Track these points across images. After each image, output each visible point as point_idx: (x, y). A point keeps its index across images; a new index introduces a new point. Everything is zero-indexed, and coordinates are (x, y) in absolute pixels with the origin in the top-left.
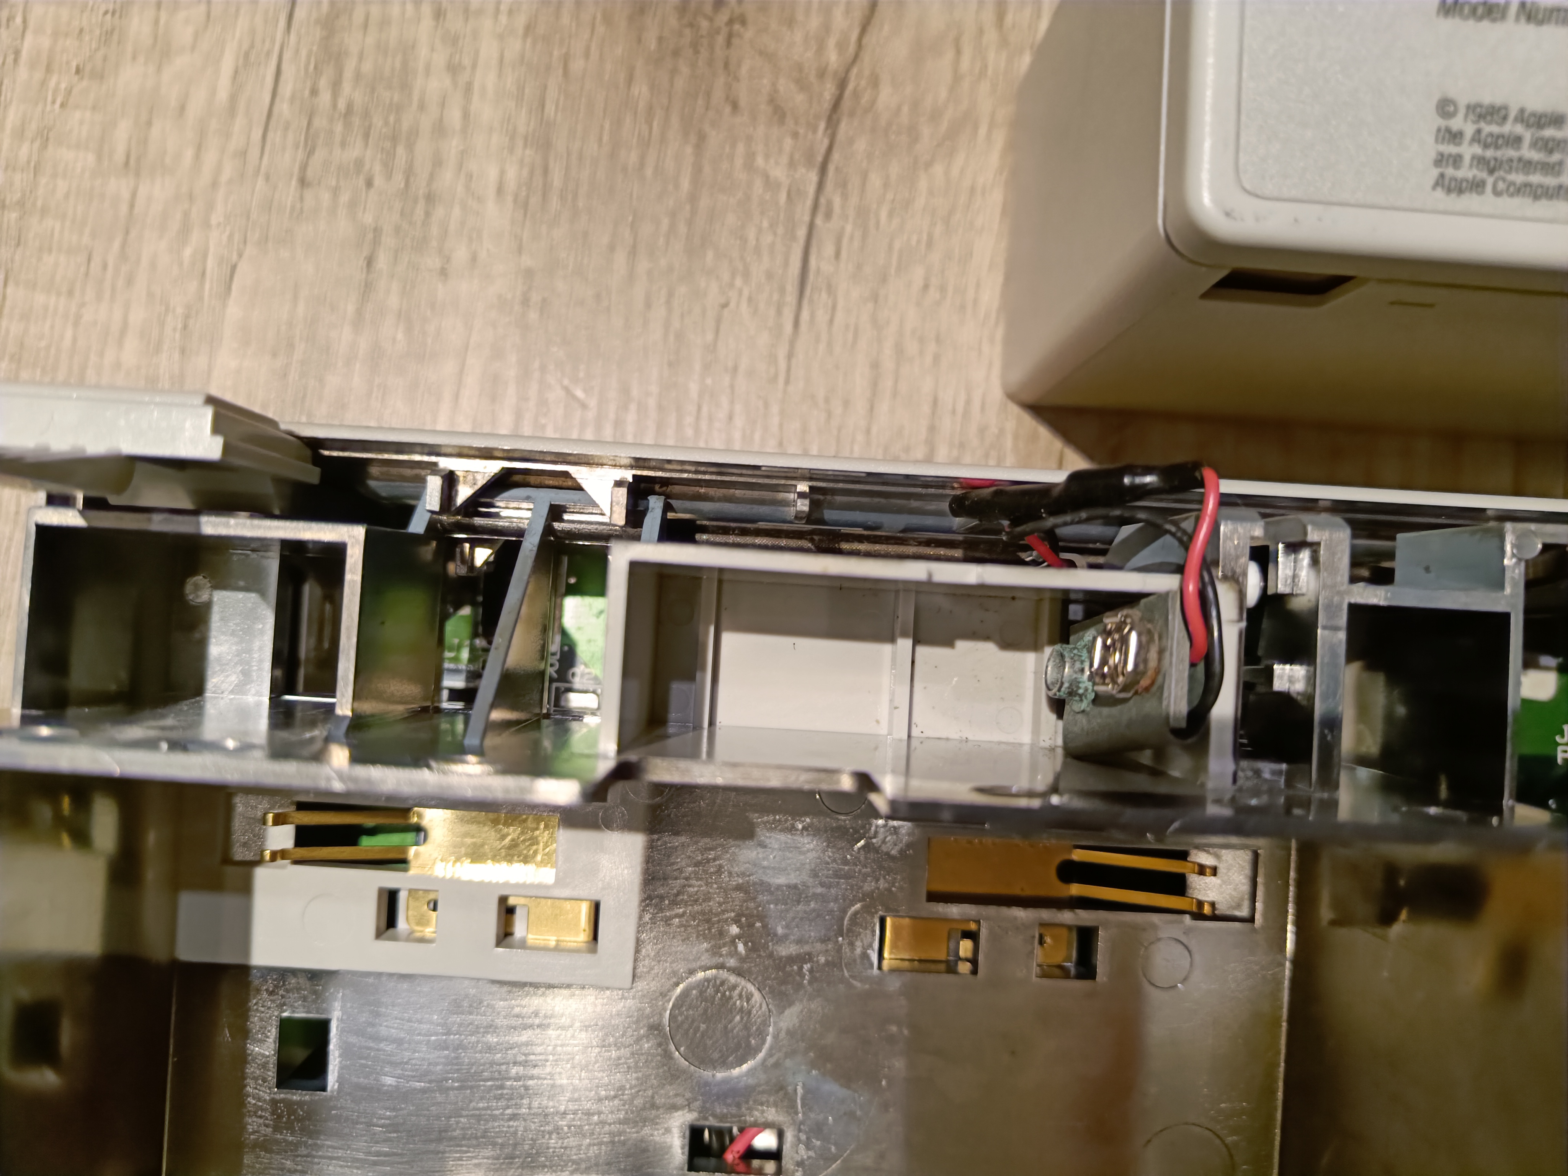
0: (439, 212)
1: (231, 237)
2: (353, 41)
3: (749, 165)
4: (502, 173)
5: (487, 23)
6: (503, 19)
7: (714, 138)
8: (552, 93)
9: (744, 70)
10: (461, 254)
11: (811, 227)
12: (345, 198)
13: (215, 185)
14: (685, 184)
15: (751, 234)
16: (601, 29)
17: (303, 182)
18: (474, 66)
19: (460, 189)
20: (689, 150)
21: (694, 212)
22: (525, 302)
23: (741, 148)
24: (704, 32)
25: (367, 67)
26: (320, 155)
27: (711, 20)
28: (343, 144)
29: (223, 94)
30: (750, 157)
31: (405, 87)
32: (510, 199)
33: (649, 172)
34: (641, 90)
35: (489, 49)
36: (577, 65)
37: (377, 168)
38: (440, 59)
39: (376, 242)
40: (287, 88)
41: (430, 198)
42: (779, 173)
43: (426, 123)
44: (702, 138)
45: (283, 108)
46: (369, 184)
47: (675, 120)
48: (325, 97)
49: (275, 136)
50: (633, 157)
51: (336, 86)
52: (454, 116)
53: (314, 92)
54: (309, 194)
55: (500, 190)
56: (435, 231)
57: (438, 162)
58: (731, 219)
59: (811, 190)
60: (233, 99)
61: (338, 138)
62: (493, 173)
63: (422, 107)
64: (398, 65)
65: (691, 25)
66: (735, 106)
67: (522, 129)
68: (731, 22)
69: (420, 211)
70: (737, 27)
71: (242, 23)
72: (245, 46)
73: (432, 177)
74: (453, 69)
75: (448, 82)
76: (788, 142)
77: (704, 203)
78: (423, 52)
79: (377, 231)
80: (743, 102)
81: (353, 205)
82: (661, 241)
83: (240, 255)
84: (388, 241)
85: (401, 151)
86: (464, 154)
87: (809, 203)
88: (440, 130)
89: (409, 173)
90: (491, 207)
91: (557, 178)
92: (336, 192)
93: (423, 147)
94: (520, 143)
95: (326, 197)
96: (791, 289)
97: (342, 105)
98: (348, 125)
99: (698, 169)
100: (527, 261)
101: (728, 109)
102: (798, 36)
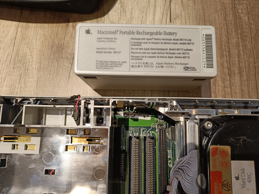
0: (29, 71)
1: (5, 75)
2: (20, 52)
3: (63, 64)
4: (36, 66)
5: (35, 50)
6: (37, 49)
7: (60, 61)
8: (42, 57)
9: (63, 54)
10: (31, 76)
11: (70, 71)
12: (18, 70)
13: (4, 69)
14: (56, 67)
15: (63, 72)
16: (48, 50)
17: (14, 68)
18: (33, 55)
19: (31, 68)
20: (57, 63)
21: (57, 70)
22: (38, 81)
23: (63, 62)
24: (59, 50)
25: (21, 55)
26: (15, 65)
27: (60, 48)
28: (18, 64)
29: (5, 59)
30: (64, 63)
31: (25, 57)
32: (37, 69)
33: (52, 66)
34: (52, 57)
35: (35, 53)
36: (45, 54)
37: (22, 66)
38: (30, 54)
39: (21, 75)
40: (12, 58)
41: (28, 70)
42: (67, 65)
43: (28, 61)
44: (58, 61)
45: (12, 60)
46: (21, 68)
47: (55, 60)
48: (17, 59)
49: (11, 63)
50: (51, 64)
51: (18, 57)
52: (31, 60)
53: (15, 58)
54: (14, 70)
55: (36, 68)
56: (28, 73)
57: (29, 66)
58: (61, 70)
59: (70, 67)
60: (6, 59)
61: (18, 63)
62: (35, 66)
63: (27, 59)
64: (25, 55)
65: (58, 49)
66: (62, 58)
67: (38, 61)
68: (62, 48)
69: (27, 71)
70: (63, 49)
71: (8, 51)
72: (8, 53)
73: (28, 67)
74: (31, 55)
75: (30, 56)
76: (68, 61)
77: (58, 69)
78: (28, 53)
79: (22, 73)
80: (63, 57)
81: (19, 71)
82: (53, 73)
83: (6, 77)
84: (23, 74)
85: (25, 64)
86: (32, 64)
87: (70, 68)
88: (29, 62)
89: (25, 67)
90: (34, 70)
91: (42, 67)
92: (17, 69)
93: (27, 64)
94: (38, 63)
95: (16, 70)
96: (68, 78)
97: (18, 60)
98: (19, 62)
99: (58, 65)
100: (38, 76)
101: (61, 58)
102: (70, 50)
